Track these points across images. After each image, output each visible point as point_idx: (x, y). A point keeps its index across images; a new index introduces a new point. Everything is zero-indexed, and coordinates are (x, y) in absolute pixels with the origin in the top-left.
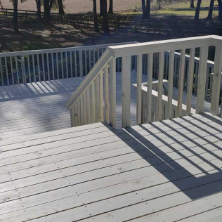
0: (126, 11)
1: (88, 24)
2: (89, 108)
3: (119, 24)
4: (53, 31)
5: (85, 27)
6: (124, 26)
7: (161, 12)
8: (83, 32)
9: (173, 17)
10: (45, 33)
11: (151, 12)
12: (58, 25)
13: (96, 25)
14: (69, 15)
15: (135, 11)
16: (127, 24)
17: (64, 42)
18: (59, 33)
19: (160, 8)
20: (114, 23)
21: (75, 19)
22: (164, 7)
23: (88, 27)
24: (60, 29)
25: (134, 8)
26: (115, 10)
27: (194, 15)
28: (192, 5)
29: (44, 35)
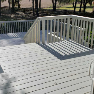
0: (46, 8)
1: (30, 12)
2: (31, 39)
3: (43, 13)
4: (16, 15)
5: (29, 14)
6: (45, 14)
7: (60, 8)
8: (28, 16)
9: (65, 10)
10: (13, 16)
11: (56, 8)
12: (18, 13)
13: (34, 13)
14: (23, 8)
15: (50, 8)
16: (46, 13)
17: (20, 19)
18: (18, 16)
19: (60, 7)
20: (41, 12)
21: (25, 10)
22: (62, 6)
23: (30, 14)
24: (18, 14)
25: (50, 6)
26: (42, 7)
27: (73, 10)
28: (73, 6)
29: (12, 16)
